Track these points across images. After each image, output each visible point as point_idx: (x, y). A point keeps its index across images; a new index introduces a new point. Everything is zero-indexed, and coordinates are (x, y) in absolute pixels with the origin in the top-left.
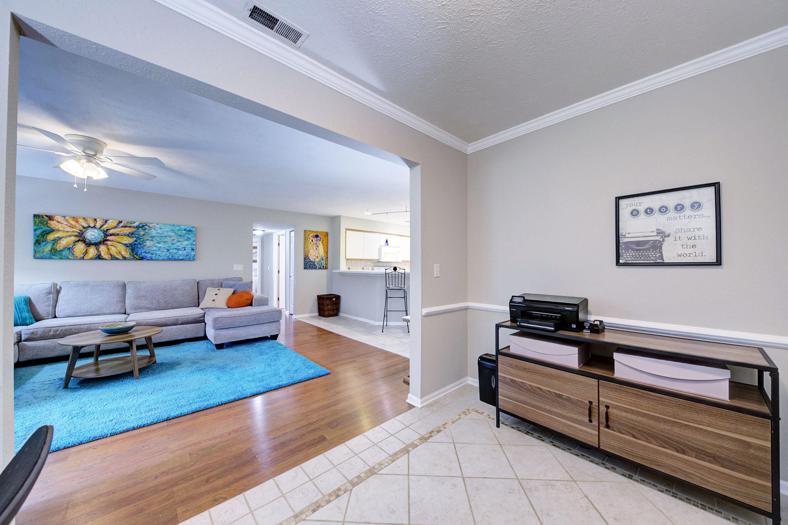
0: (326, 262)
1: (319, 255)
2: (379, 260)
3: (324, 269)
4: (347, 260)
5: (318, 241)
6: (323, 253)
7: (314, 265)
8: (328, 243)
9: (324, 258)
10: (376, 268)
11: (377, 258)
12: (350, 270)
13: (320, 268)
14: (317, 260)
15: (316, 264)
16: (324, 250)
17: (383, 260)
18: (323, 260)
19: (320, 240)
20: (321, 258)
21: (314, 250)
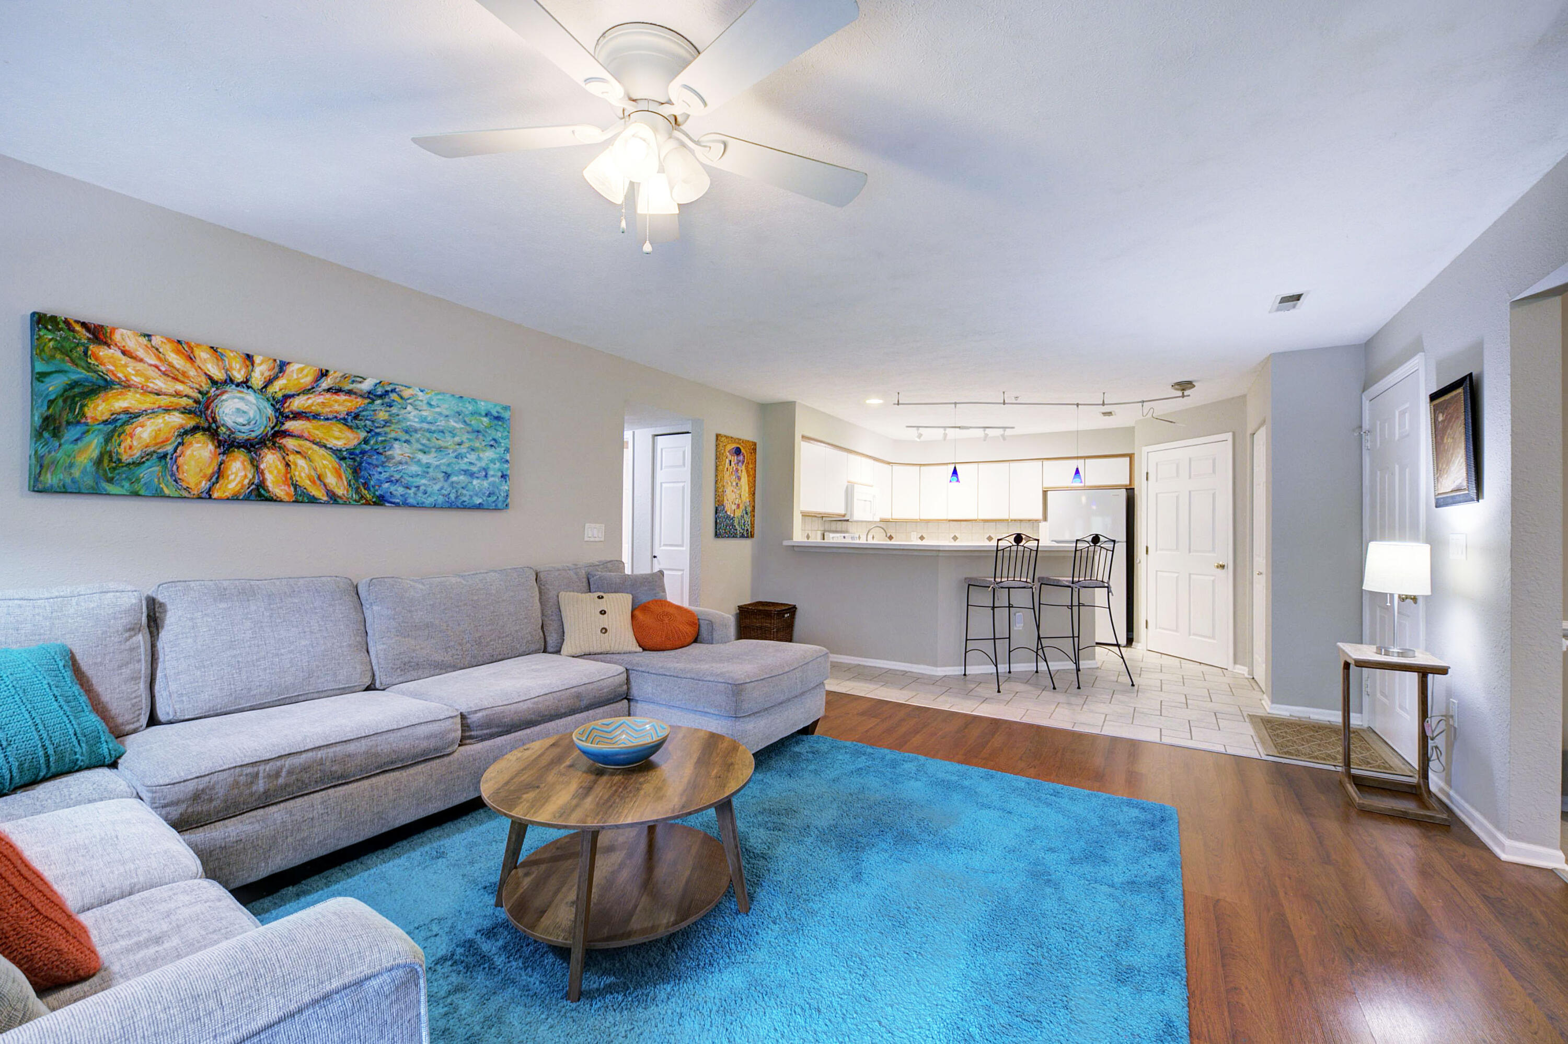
0: (752, 519)
1: (741, 502)
2: (844, 516)
3: (747, 537)
4: (804, 515)
5: (740, 464)
6: (747, 495)
7: (732, 526)
8: (755, 471)
11: (843, 512)
12: (809, 540)
13: (742, 536)
14: (738, 513)
15: (736, 524)
16: (750, 488)
17: (856, 514)
18: (746, 514)
19: (743, 463)
20: (743, 508)
21: (732, 488)
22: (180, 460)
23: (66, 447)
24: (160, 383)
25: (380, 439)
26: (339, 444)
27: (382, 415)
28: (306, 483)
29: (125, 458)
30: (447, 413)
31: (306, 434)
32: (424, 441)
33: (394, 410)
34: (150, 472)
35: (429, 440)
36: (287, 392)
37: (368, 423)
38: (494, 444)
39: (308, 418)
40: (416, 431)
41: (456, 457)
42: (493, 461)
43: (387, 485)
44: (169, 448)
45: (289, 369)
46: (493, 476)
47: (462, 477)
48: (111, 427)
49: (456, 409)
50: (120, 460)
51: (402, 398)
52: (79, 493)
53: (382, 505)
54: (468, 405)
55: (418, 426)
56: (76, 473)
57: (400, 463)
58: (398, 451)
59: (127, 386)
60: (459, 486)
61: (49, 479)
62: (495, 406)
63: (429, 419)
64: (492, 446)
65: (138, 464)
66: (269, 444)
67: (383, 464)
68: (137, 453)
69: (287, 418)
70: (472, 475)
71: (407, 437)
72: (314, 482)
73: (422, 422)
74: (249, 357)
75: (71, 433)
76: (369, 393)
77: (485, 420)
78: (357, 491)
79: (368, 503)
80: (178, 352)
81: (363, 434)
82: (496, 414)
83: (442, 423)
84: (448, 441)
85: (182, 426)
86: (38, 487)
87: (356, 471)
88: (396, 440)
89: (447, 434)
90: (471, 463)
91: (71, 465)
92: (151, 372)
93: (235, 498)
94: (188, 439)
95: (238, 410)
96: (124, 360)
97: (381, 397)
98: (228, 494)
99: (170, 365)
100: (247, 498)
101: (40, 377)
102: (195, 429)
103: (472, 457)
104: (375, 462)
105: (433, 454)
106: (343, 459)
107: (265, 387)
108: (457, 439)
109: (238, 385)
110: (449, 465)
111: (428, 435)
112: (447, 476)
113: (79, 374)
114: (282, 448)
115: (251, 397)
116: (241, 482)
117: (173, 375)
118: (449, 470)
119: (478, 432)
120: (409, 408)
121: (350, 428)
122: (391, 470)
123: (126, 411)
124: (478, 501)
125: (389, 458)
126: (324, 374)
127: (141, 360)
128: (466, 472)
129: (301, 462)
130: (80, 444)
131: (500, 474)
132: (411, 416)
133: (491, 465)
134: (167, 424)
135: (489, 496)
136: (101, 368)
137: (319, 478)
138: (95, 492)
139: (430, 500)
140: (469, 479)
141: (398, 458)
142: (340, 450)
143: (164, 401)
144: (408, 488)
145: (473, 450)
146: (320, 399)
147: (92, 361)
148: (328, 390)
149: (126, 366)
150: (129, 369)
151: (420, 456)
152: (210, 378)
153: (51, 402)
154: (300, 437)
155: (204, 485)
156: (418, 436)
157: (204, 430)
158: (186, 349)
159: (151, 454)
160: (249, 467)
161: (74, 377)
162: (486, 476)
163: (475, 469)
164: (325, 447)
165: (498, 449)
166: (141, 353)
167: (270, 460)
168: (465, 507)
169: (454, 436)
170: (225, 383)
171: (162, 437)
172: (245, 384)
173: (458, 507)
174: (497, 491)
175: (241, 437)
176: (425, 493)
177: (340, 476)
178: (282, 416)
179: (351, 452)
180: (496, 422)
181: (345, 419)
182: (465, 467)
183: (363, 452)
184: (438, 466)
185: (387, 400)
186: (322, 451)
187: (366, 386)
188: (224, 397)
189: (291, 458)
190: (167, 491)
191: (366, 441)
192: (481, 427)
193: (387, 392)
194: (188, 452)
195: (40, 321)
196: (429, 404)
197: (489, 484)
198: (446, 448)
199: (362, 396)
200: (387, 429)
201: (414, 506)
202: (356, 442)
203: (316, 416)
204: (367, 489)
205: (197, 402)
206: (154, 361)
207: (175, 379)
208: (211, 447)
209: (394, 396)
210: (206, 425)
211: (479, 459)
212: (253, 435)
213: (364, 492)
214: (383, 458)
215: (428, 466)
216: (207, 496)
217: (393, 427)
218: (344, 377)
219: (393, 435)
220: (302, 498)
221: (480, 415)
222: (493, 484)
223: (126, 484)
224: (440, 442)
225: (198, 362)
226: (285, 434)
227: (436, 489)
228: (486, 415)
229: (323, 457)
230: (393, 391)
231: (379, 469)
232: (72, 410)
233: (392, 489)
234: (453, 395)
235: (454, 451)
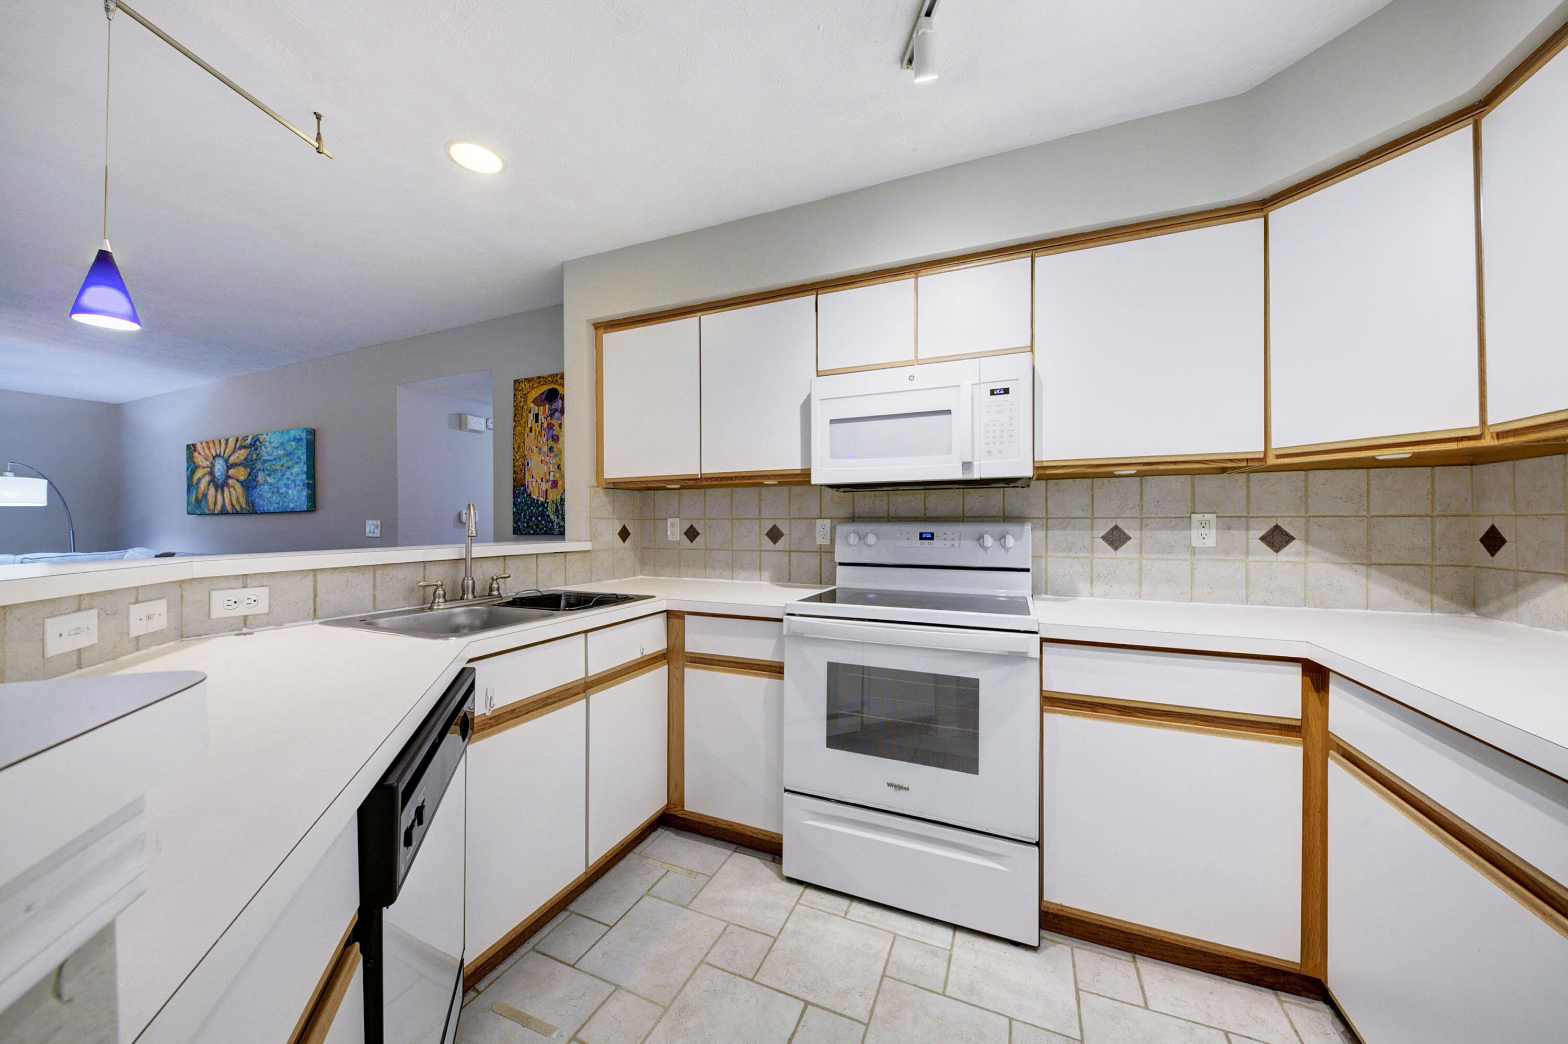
21: (541, 457)
22: (208, 497)
24: (205, 463)
25: (255, 471)
26: (242, 478)
27: (255, 456)
28: (235, 503)
30: (277, 445)
32: (269, 468)
33: (258, 451)
34: (204, 504)
35: (271, 466)
36: (229, 454)
37: (251, 462)
38: (298, 460)
39: (235, 466)
40: (266, 462)
41: (281, 476)
42: (297, 474)
43: (257, 500)
44: (207, 492)
45: (229, 441)
46: (299, 485)
47: (283, 490)
48: (197, 485)
49: (281, 441)
50: (199, 499)
51: (262, 442)
53: (256, 514)
54: (286, 436)
55: (266, 458)
56: (192, 506)
57: (261, 485)
58: (260, 477)
59: (199, 467)
60: (282, 496)
61: (189, 509)
62: (299, 432)
63: (271, 452)
64: (296, 463)
65: (202, 501)
66: (226, 484)
67: (255, 487)
68: (202, 495)
69: (230, 467)
70: (287, 487)
71: (263, 467)
72: (237, 502)
73: (268, 455)
74: (221, 441)
75: (191, 490)
76: (250, 444)
77: (293, 443)
78: (248, 505)
79: (252, 513)
80: (207, 447)
81: (249, 470)
82: (298, 437)
83: (276, 453)
84: (278, 465)
85: (208, 482)
86: (188, 514)
87: (247, 494)
88: (259, 470)
89: (277, 460)
90: (287, 478)
91: (192, 503)
92: (203, 459)
93: (218, 514)
94: (210, 486)
95: (218, 469)
96: (198, 456)
97: (254, 445)
98: (218, 511)
99: (206, 453)
100: (222, 513)
101: (188, 468)
103: (288, 474)
104: (253, 486)
105: (272, 476)
106: (244, 487)
107: (224, 454)
108: (282, 463)
110: (278, 482)
111: (270, 463)
112: (278, 489)
113: (192, 466)
114: (229, 485)
115: (221, 461)
116: (220, 505)
117: (206, 457)
118: (278, 486)
119: (290, 454)
120: (263, 448)
121: (246, 467)
122: (258, 490)
123: (200, 477)
124: (290, 506)
125: (257, 483)
126: (238, 440)
127: (201, 455)
128: (284, 485)
129: (233, 491)
130: (193, 495)
131: (302, 483)
132: (264, 453)
133: (296, 478)
134: (206, 480)
135: (297, 501)
136: (196, 462)
137: (238, 500)
138: (195, 514)
139: (272, 508)
140: (287, 490)
141: (260, 482)
142: (243, 482)
143: (205, 471)
144: (263, 501)
145: (289, 468)
146: (237, 454)
147: (194, 460)
148: (240, 447)
149: (199, 458)
150: (199, 460)
151: (268, 478)
152: (213, 456)
153: (189, 480)
154: (233, 477)
155: (213, 508)
156: (267, 465)
157: (212, 481)
158: (208, 443)
160: (222, 496)
161: (192, 468)
162: (294, 486)
163: (288, 482)
164: (239, 481)
165: (299, 465)
166: (201, 451)
167: (226, 493)
168: (285, 511)
169: (280, 460)
170: (216, 457)
171: (205, 486)
172: (220, 455)
173: (282, 512)
174: (301, 497)
175: (220, 482)
176: (270, 503)
177: (243, 498)
179: (246, 482)
180: (299, 444)
181: (244, 462)
182: (284, 482)
183: (250, 481)
184: (274, 484)
185: (256, 446)
186: (239, 484)
187: (249, 441)
188: (216, 464)
189: (231, 490)
190: (207, 512)
191: (250, 475)
192: (292, 450)
193: (256, 441)
194: (210, 493)
195: (188, 447)
196: (271, 442)
198: (277, 470)
199: (248, 447)
200: (256, 464)
201: (266, 513)
202: (247, 476)
203: (237, 464)
204: (251, 503)
205: (211, 468)
206: (203, 453)
207: (207, 459)
208: (214, 489)
209: (258, 443)
210: (213, 478)
211: (291, 474)
212: (222, 480)
213: (251, 506)
214: (255, 483)
215: (270, 484)
216: (213, 513)
217: (259, 462)
218: (243, 438)
219: (258, 468)
220: (234, 511)
221: (291, 441)
222: (297, 492)
223: (200, 509)
224: (275, 467)
225: (211, 449)
226: (229, 477)
227: (273, 500)
228: (294, 439)
229: (239, 488)
230: (258, 439)
231: (255, 491)
232: (191, 482)
233: (259, 502)
234: (280, 432)
235: (281, 471)
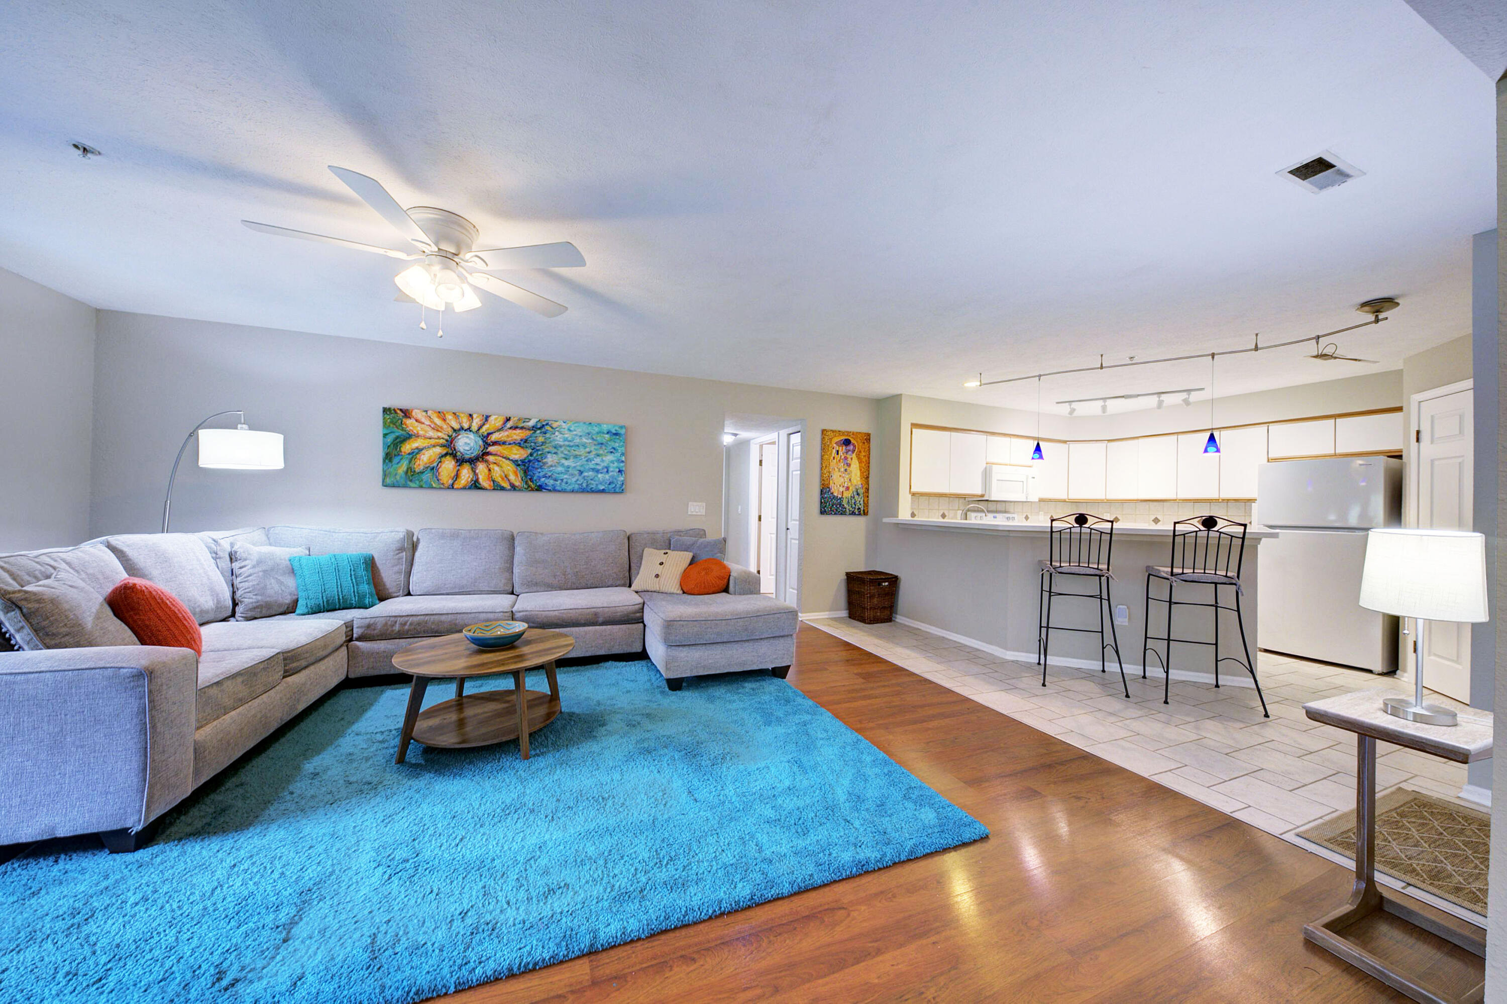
0: (866, 499)
1: (852, 485)
2: (982, 496)
3: (860, 514)
4: (914, 494)
5: (850, 453)
6: (859, 479)
7: (840, 505)
8: (869, 458)
9: (861, 491)
10: (973, 515)
11: (979, 492)
12: (915, 519)
13: (853, 513)
14: (847, 494)
15: (845, 503)
16: (862, 473)
17: (995, 495)
18: (858, 494)
19: (853, 451)
20: (854, 490)
21: (840, 474)
22: (440, 470)
23: (395, 466)
24: (431, 433)
25: (539, 453)
26: (517, 457)
27: (541, 439)
28: (499, 479)
29: (417, 470)
30: (581, 434)
31: (499, 453)
32: (566, 452)
33: (548, 435)
34: (427, 476)
35: (569, 451)
36: (490, 431)
37: (532, 444)
38: (613, 451)
39: (500, 444)
40: (561, 446)
41: (587, 461)
42: (612, 462)
43: (543, 479)
44: (435, 464)
45: (491, 419)
46: (612, 471)
47: (591, 473)
48: (411, 456)
49: (587, 431)
50: (415, 471)
51: (552, 428)
52: (399, 487)
53: (541, 491)
54: (595, 428)
55: (562, 443)
56: (398, 478)
57: (551, 466)
58: (550, 459)
59: (417, 436)
60: (589, 479)
61: (388, 481)
62: (614, 426)
63: (569, 439)
64: (611, 452)
65: (422, 473)
66: (481, 460)
67: (541, 467)
68: (422, 467)
69: (489, 445)
70: (598, 471)
71: (555, 450)
72: (503, 479)
73: (565, 441)
74: (471, 415)
75: (396, 460)
76: (533, 427)
77: (607, 436)
78: (526, 483)
79: (532, 490)
80: (439, 417)
81: (529, 451)
82: (614, 432)
83: (577, 440)
84: (582, 451)
85: (440, 453)
86: (385, 485)
87: (526, 472)
88: (549, 452)
89: (581, 447)
90: (597, 464)
91: (396, 474)
92: (428, 428)
93: (464, 488)
94: (443, 459)
95: (466, 443)
96: (417, 424)
97: (540, 428)
98: (461, 486)
99: (435, 424)
100: (470, 488)
101: (385, 435)
102: (446, 455)
103: (598, 460)
104: (536, 466)
105: (572, 460)
106: (519, 465)
107: (479, 430)
108: (587, 450)
109: (465, 430)
110: (582, 466)
111: (568, 448)
112: (581, 472)
113: (399, 432)
114: (487, 461)
115: (471, 436)
116: (467, 480)
117: (437, 429)
118: (582, 469)
119: (602, 444)
120: (557, 433)
121: (523, 448)
122: (546, 470)
123: (417, 448)
124: (602, 487)
125: (545, 464)
126: (508, 419)
127: (423, 423)
128: (593, 470)
129: (496, 468)
130: (400, 464)
131: (618, 470)
132: (558, 438)
133: (611, 465)
134: (434, 452)
135: (609, 484)
136: (408, 429)
137: (506, 476)
138: (405, 486)
139: (570, 488)
140: (596, 474)
141: (550, 464)
142: (517, 461)
143: (433, 442)
144: (556, 480)
145: (598, 456)
146: (506, 433)
147: (404, 426)
148: (511, 428)
149: (417, 427)
150: (419, 428)
151: (563, 461)
152: (453, 428)
153: (389, 446)
154: (496, 455)
155: (450, 482)
156: (563, 449)
157: (450, 454)
158: (441, 415)
159: (427, 468)
160: (471, 472)
161: (397, 434)
162: (607, 472)
163: (600, 468)
164: (509, 459)
165: (616, 455)
166: (423, 420)
167: (481, 468)
168: (593, 491)
169: (585, 448)
170: (459, 430)
171: (432, 458)
172: (469, 429)
173: (588, 492)
174: (615, 481)
175: (467, 457)
176: (567, 483)
177: (517, 475)
178: (487, 444)
179: (523, 461)
180: (614, 437)
181: (519, 443)
182: (592, 467)
183: (530, 461)
184: (575, 467)
185: (543, 430)
186: (507, 462)
187: (531, 423)
188: (459, 437)
189: (491, 466)
190: (434, 485)
191: (531, 455)
192: (604, 441)
193: (543, 425)
194: (443, 466)
195: (386, 411)
196: (570, 430)
197: (610, 477)
198: (580, 455)
199: (529, 429)
200: (543, 447)
201: (559, 491)
202: (525, 456)
203: (504, 443)
204: (532, 481)
205: (447, 441)
206: (430, 423)
207: (438, 431)
208: (453, 463)
209: (547, 428)
210: (451, 452)
211: (603, 461)
212: (473, 455)
213: (530, 483)
214: (541, 464)
215: (568, 467)
216: (452, 487)
217: (547, 445)
218: (519, 420)
219: (547, 450)
220: (497, 487)
221: (603, 433)
222: (613, 477)
223: (417, 482)
224: (577, 453)
225: (448, 421)
226: (488, 454)
227: (574, 481)
228: (608, 433)
229: (509, 465)
230: (547, 424)
231: (539, 470)
232: (396, 449)
233: (547, 481)
234: (585, 423)
235: (586, 457)
